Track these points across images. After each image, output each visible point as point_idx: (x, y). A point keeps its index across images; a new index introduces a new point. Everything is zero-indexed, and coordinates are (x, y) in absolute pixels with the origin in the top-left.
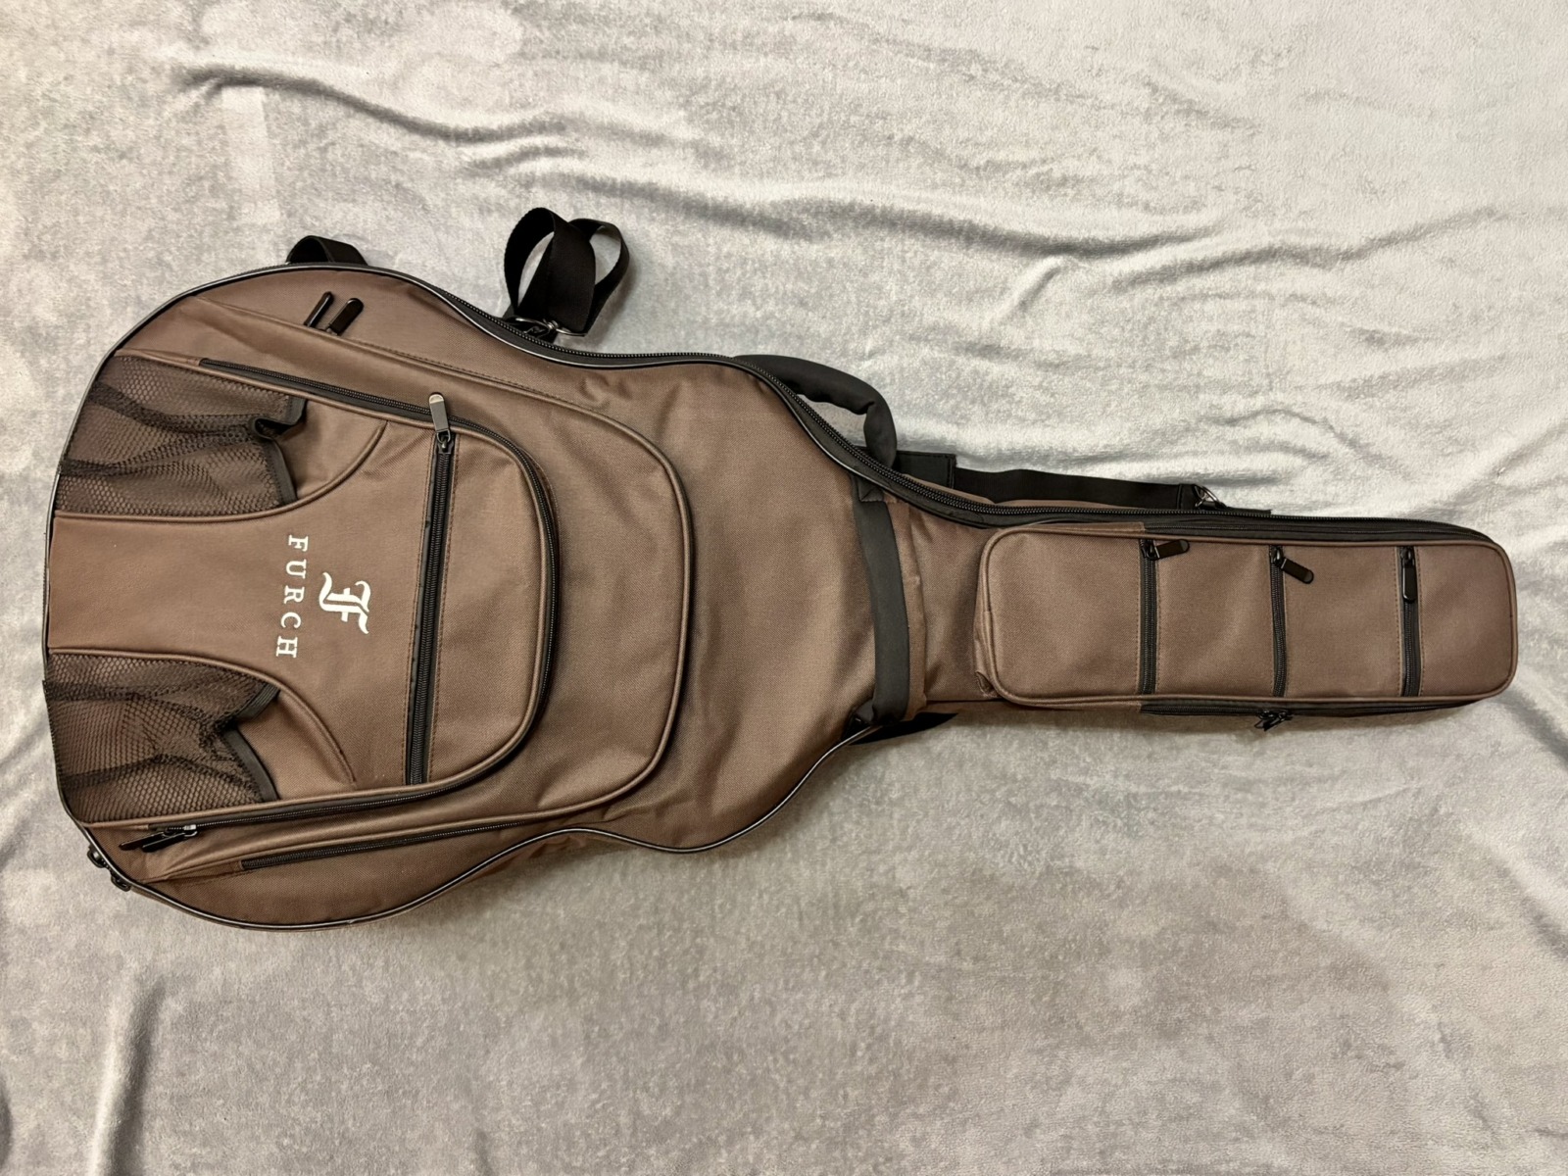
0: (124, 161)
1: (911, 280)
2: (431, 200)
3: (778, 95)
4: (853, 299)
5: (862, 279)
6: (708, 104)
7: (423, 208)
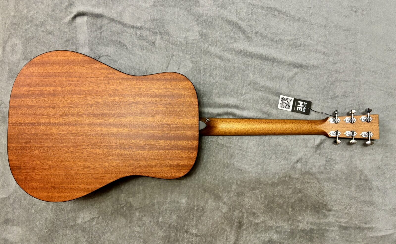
0: (50, 35)
1: (257, 73)
2: (129, 46)
3: (222, 18)
4: (240, 78)
5: (243, 73)
6: (203, 21)
7: (126, 48)
